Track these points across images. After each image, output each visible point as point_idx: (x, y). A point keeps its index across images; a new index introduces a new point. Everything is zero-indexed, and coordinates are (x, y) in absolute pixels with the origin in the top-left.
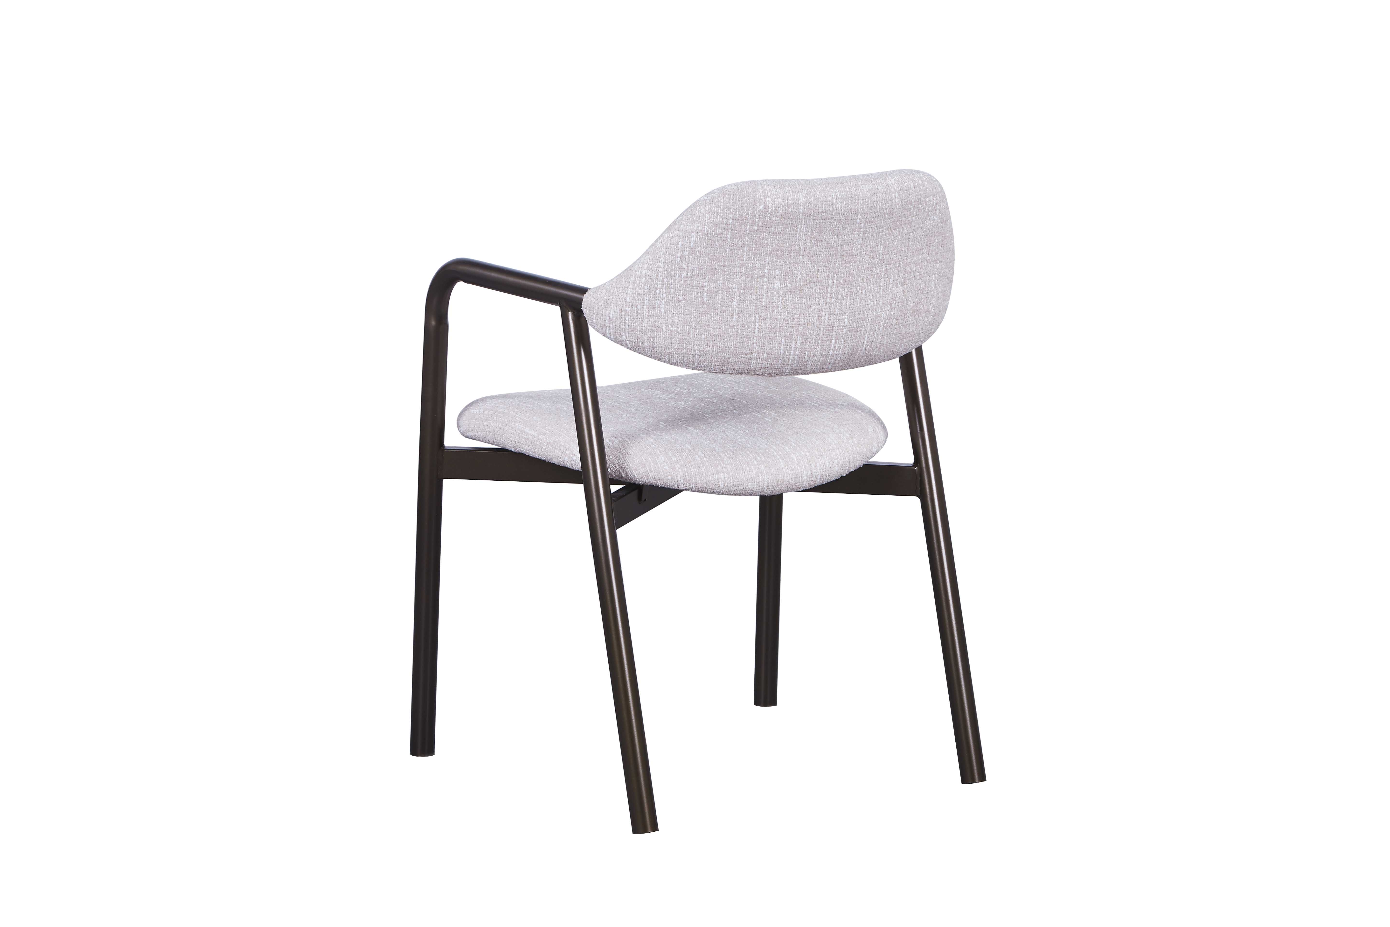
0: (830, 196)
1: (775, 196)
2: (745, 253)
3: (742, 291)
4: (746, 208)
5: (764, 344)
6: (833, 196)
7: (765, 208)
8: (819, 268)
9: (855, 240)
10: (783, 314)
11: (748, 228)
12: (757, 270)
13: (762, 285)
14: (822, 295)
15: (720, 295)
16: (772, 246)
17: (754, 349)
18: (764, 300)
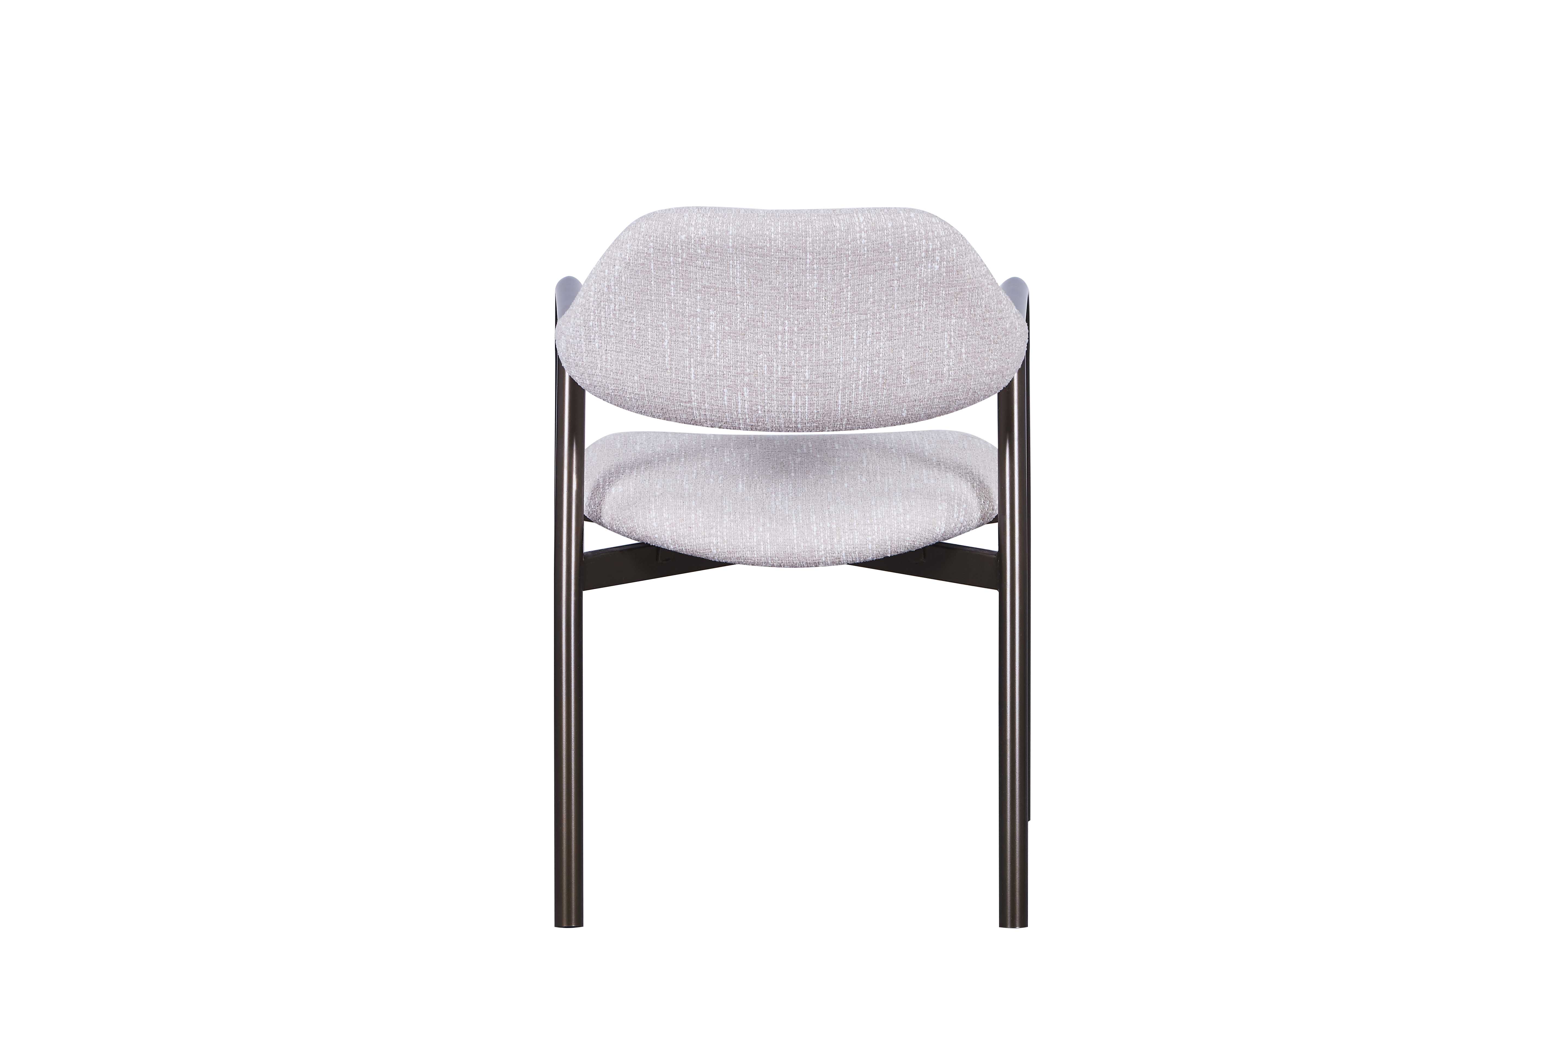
0: (768, 230)
1: (700, 226)
2: (672, 288)
3: (674, 331)
4: (667, 237)
5: (704, 392)
6: (772, 231)
7: (688, 239)
8: (764, 312)
9: (808, 283)
10: (722, 360)
11: (671, 260)
12: (687, 308)
13: (695, 326)
14: (770, 342)
15: (649, 333)
16: (702, 282)
17: (693, 398)
18: (698, 343)
